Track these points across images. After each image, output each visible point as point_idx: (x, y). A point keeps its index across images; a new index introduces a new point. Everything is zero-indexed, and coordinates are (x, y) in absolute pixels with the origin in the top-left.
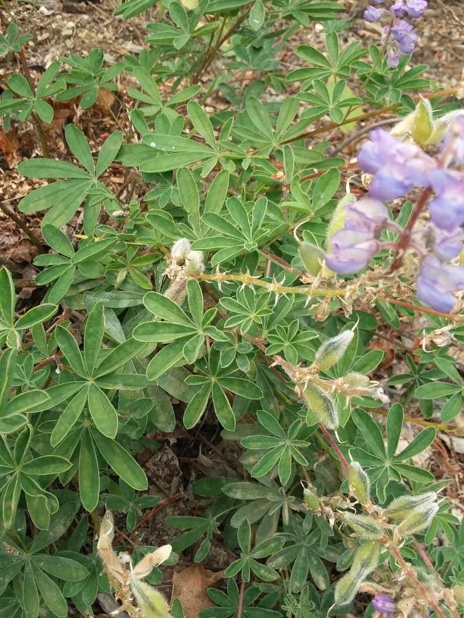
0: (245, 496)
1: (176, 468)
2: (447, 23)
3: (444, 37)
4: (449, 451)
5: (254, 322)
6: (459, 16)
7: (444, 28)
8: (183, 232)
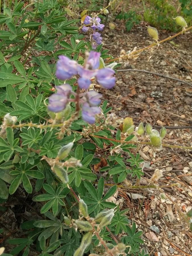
0: (44, 226)
1: (14, 218)
2: (125, 40)
3: (124, 45)
4: (130, 199)
5: (34, 142)
6: (130, 38)
7: (124, 42)
8: (10, 111)
